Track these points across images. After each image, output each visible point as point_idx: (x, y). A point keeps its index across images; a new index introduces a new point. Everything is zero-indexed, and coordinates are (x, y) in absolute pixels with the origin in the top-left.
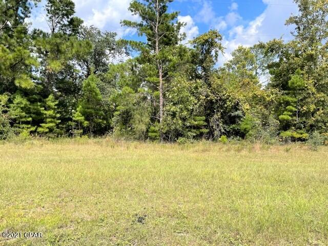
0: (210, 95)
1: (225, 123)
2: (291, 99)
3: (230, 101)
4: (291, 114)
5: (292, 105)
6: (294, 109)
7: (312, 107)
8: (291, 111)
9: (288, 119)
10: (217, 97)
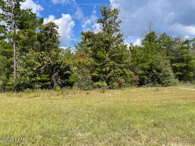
0: (50, 62)
1: (62, 78)
2: (98, 64)
3: (63, 65)
4: (98, 72)
5: (98, 68)
6: (99, 70)
7: (108, 69)
8: (98, 71)
9: (96, 76)
10: (55, 63)
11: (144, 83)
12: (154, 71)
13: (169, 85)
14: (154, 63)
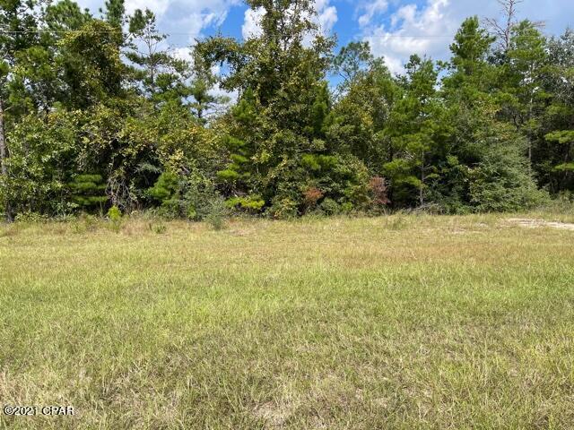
3: (133, 147)
5: (240, 154)
9: (232, 177)
11: (419, 201)
12: (453, 160)
13: (493, 210)
14: (446, 131)
